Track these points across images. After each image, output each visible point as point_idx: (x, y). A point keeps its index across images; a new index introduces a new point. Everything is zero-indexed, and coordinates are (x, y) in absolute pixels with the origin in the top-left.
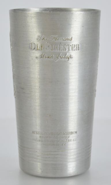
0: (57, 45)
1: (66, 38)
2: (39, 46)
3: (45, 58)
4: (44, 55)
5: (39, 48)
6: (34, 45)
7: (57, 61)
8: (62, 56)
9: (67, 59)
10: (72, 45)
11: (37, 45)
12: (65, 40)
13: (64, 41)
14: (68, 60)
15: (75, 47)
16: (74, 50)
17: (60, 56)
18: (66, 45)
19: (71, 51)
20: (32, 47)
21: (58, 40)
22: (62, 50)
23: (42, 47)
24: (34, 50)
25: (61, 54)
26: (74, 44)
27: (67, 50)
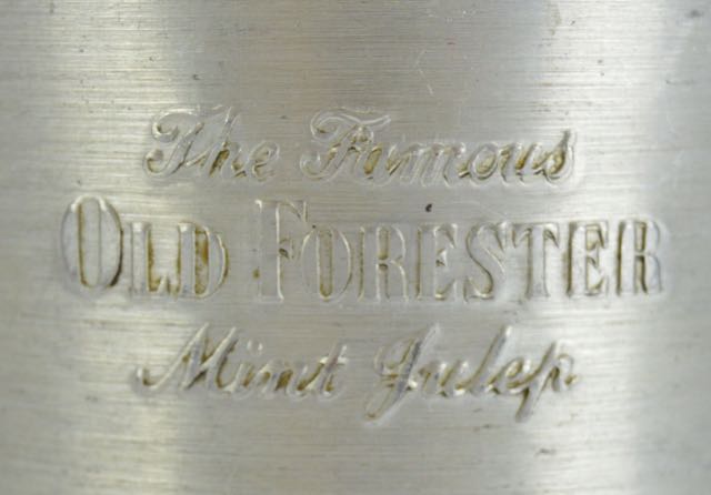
0: (387, 236)
1: (500, 146)
2: (167, 247)
3: (246, 384)
4: (230, 349)
5: (165, 268)
6: (110, 234)
7: (380, 422)
8: (443, 367)
9: (513, 400)
10: (573, 227)
11: (147, 228)
12: (486, 173)
13: (473, 184)
14: (522, 413)
15: (606, 256)
16: (594, 292)
17: (422, 361)
18: (495, 230)
19: (554, 305)
20: (90, 257)
21: (394, 168)
22: (446, 291)
23: (204, 253)
24: (117, 296)
25: (436, 333)
26: (586, 216)
27: (507, 292)
